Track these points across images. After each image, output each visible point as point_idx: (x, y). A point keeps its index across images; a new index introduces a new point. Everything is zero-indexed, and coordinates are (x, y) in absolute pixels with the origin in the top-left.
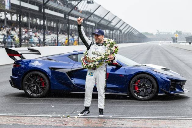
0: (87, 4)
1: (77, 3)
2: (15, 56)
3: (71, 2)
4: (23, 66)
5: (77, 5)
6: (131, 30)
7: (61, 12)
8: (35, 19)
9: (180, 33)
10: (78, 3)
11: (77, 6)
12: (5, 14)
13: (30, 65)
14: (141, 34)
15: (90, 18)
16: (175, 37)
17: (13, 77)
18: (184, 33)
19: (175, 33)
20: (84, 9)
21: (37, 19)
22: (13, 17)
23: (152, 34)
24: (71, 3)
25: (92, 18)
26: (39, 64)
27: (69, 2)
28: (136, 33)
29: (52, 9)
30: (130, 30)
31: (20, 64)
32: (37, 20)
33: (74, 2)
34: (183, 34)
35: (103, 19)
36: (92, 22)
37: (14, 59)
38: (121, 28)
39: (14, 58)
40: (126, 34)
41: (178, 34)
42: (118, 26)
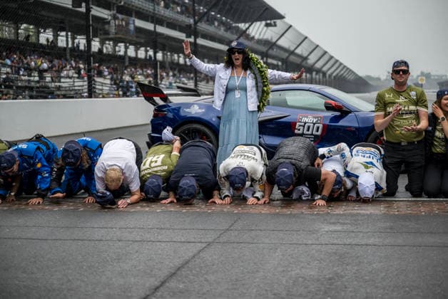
0: (265, 28)
1: (247, 25)
2: (155, 98)
3: (237, 25)
4: (170, 115)
5: (248, 28)
6: (342, 72)
7: (221, 41)
8: (176, 56)
9: (428, 76)
10: (250, 26)
11: (247, 32)
12: (126, 48)
13: (182, 114)
14: (360, 78)
15: (270, 52)
16: (420, 82)
17: (153, 135)
18: (434, 76)
19: (418, 76)
20: (261, 37)
21: (181, 55)
22: (139, 52)
23: (379, 79)
24: (238, 27)
25: (274, 52)
26: (200, 111)
27: (234, 25)
28: (351, 77)
29: (205, 36)
30: (340, 71)
31: (165, 111)
32: (179, 57)
33: (243, 24)
34: (432, 77)
35: (292, 53)
36: (274, 57)
37: (154, 103)
38: (325, 69)
39: (154, 101)
40: (334, 77)
41: (424, 78)
42: (318, 65)
